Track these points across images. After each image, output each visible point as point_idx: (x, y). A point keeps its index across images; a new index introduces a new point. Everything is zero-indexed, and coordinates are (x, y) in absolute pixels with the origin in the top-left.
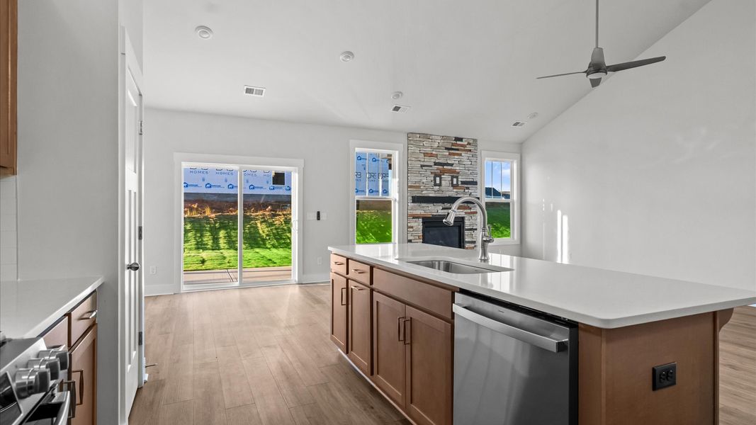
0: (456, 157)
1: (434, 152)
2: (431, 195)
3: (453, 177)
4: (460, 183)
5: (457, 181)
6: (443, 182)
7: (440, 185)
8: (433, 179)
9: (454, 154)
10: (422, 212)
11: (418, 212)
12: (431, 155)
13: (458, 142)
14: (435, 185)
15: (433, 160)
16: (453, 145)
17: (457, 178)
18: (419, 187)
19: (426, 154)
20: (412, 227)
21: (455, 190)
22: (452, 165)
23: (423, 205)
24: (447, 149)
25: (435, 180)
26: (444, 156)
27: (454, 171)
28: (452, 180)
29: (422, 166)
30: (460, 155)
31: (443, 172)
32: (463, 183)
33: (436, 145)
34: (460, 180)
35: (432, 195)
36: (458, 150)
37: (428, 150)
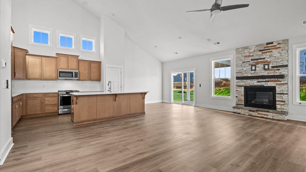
0: (267, 54)
1: (251, 55)
2: (248, 76)
3: (264, 65)
4: (270, 67)
5: (268, 67)
6: (257, 69)
7: (255, 70)
8: (250, 67)
9: (266, 53)
10: (244, 84)
11: (241, 84)
12: (249, 56)
13: (269, 45)
14: (252, 70)
15: (250, 58)
16: (265, 47)
17: (268, 65)
18: (242, 72)
19: (245, 57)
20: (238, 91)
21: (266, 72)
22: (264, 59)
23: (244, 80)
24: (260, 51)
25: (252, 68)
26: (257, 55)
27: (267, 61)
28: (264, 67)
29: (243, 62)
30: (272, 52)
31: (258, 63)
32: (273, 67)
33: (252, 50)
34: (271, 65)
35: (250, 75)
36: (269, 49)
37: (247, 54)
